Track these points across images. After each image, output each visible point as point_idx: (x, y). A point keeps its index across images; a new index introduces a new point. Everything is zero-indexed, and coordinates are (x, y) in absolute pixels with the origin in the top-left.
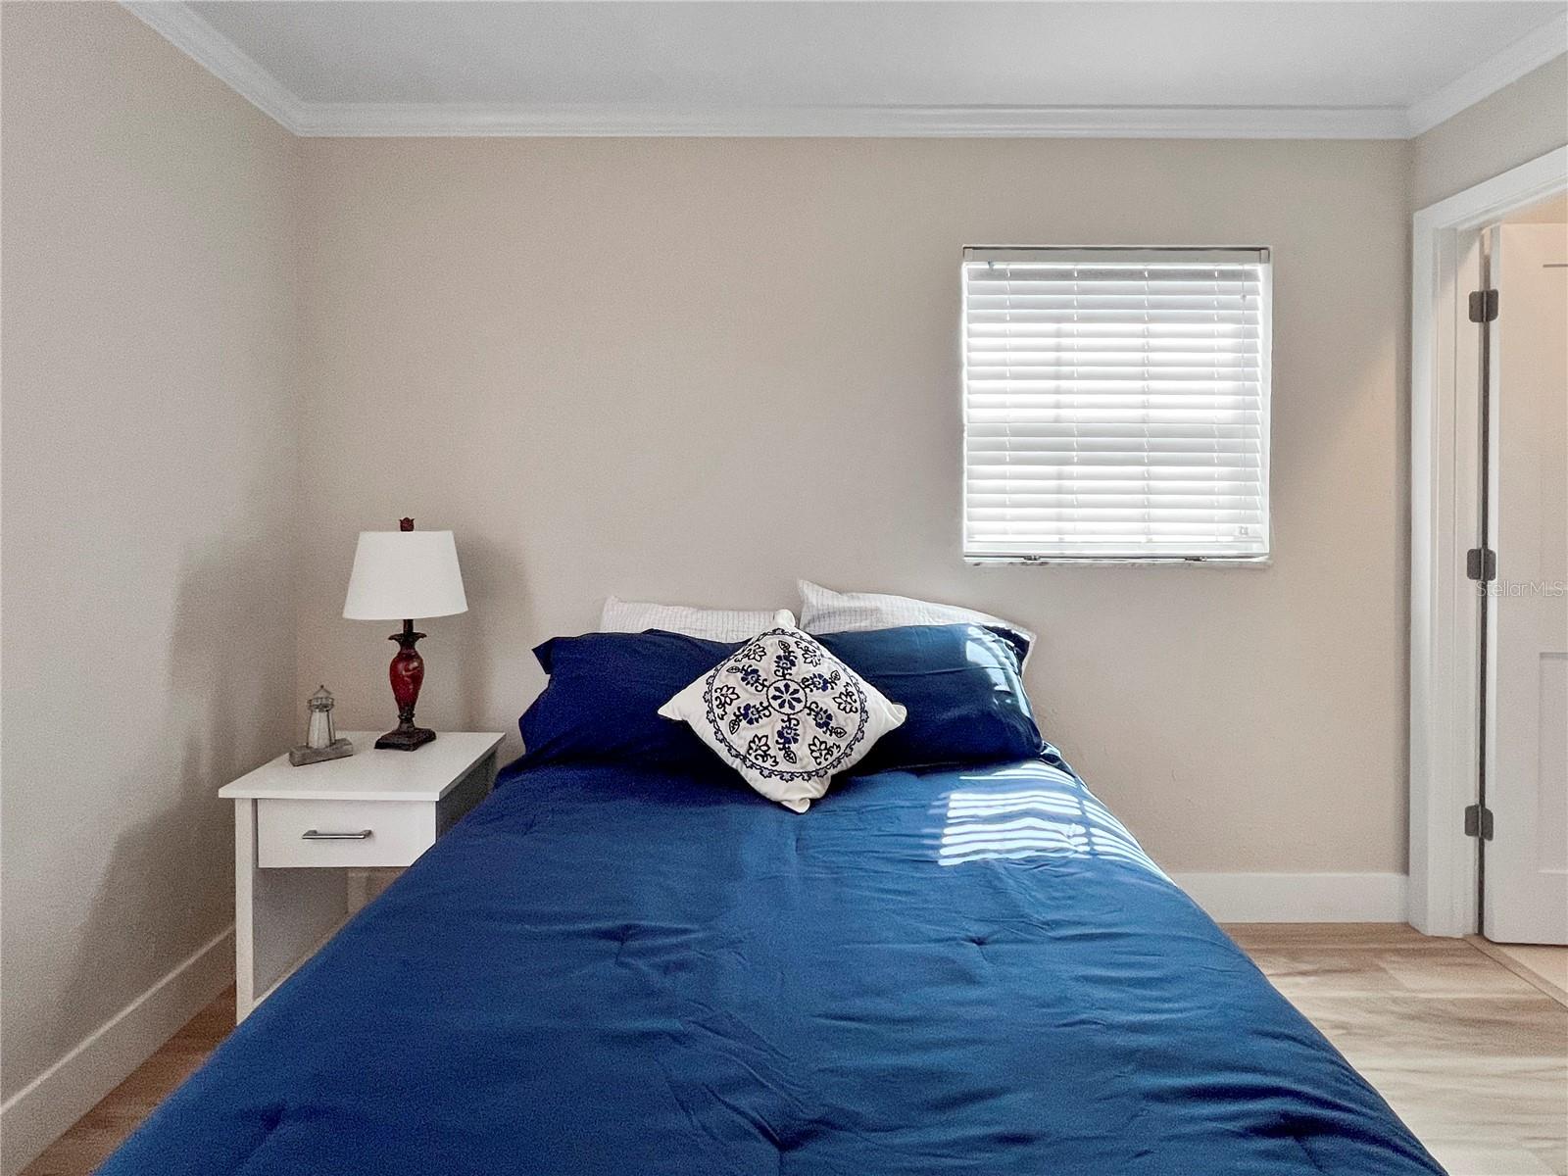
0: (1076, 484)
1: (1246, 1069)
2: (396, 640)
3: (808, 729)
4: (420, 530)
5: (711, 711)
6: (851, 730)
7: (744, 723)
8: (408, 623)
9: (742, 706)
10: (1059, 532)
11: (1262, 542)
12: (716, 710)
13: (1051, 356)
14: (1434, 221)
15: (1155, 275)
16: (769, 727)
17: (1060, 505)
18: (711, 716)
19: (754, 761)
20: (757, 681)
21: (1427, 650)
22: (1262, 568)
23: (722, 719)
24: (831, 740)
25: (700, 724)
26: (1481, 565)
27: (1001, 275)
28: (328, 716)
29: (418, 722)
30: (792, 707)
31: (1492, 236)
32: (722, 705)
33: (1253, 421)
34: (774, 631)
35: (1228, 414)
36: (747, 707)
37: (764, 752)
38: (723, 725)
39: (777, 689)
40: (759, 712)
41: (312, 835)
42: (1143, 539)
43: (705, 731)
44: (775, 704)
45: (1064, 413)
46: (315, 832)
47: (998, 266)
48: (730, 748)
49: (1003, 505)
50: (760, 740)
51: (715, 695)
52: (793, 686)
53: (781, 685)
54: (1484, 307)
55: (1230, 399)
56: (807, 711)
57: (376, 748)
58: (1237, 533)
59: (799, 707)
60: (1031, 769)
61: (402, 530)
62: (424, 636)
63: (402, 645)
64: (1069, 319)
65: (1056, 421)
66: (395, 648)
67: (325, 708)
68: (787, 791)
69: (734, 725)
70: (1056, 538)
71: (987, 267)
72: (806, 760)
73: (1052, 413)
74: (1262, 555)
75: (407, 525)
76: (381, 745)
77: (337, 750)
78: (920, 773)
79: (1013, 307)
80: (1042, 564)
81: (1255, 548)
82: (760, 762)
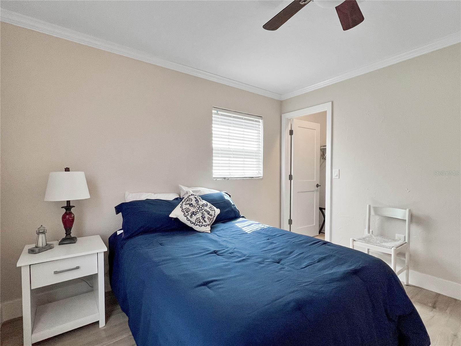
0: (232, 162)
1: (315, 241)
2: (65, 208)
3: (207, 216)
4: (72, 171)
5: (185, 214)
6: (213, 214)
7: (193, 215)
8: (68, 202)
9: (192, 212)
10: (229, 173)
11: (261, 174)
12: (186, 213)
13: (228, 134)
14: (285, 116)
15: (245, 119)
16: (199, 215)
17: (229, 167)
18: (185, 215)
19: (197, 224)
20: (193, 206)
21: (284, 193)
22: (262, 179)
23: (188, 215)
24: (211, 217)
25: (182, 217)
26: (291, 177)
27: (218, 114)
28: (45, 235)
29: (72, 235)
30: (202, 211)
31: (292, 121)
32: (187, 212)
33: (259, 150)
34: (192, 195)
35: (256, 149)
36: (193, 212)
37: (200, 221)
38: (189, 217)
39: (198, 207)
40: (196, 213)
41: (56, 273)
42: (243, 174)
43: (183, 219)
44: (199, 210)
45: (230, 147)
46: (56, 272)
47: (219, 112)
48: (191, 221)
49: (219, 167)
50: (198, 219)
51: (184, 210)
52: (201, 206)
53: (198, 206)
54: (291, 132)
55: (256, 146)
56: (205, 211)
57: (59, 245)
58: (258, 173)
59: (203, 211)
60: (241, 219)
61: (65, 171)
62: (74, 207)
63: (66, 210)
64: (231, 126)
65: (229, 148)
66: (64, 211)
67: (43, 233)
68: (206, 229)
69: (191, 216)
70: (229, 174)
71: (216, 112)
72: (208, 222)
73: (227, 147)
74: (262, 177)
75: (67, 170)
76: (61, 243)
77: (48, 247)
78: (224, 223)
79: (221, 122)
80: (228, 179)
81: (260, 175)
82: (199, 224)
